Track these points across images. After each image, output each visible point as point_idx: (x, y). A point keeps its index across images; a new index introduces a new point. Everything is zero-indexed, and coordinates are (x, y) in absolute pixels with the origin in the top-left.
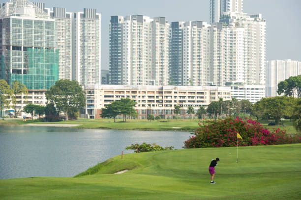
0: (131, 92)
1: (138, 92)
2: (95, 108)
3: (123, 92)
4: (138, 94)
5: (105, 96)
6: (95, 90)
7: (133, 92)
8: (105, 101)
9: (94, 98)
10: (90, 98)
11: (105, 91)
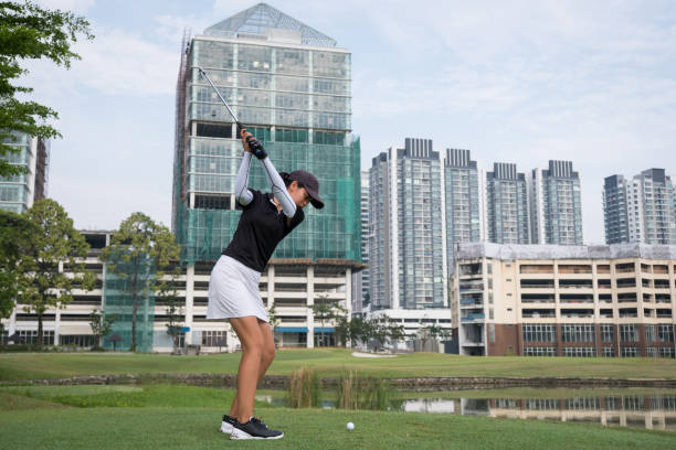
0: (613, 268)
1: (638, 267)
2: (487, 320)
3: (588, 268)
4: (639, 275)
5: (525, 283)
6: (485, 263)
7: (621, 267)
8: (525, 297)
9: (482, 287)
10: (469, 287)
11: (522, 266)
